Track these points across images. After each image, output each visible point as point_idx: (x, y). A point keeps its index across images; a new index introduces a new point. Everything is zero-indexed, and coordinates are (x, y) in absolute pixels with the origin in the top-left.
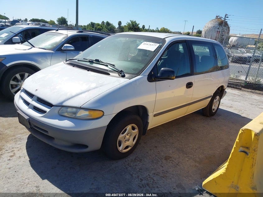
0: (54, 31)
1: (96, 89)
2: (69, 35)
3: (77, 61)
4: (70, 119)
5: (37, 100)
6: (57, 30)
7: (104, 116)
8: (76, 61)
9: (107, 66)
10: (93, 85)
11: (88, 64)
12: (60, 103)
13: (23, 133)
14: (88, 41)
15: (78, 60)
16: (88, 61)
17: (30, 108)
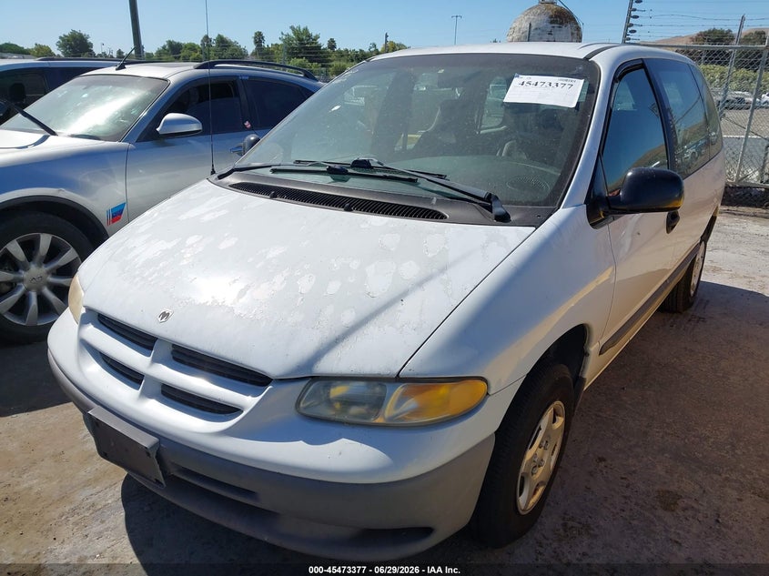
0: (112, 70)
1: (428, 287)
2: (173, 80)
3: (270, 174)
4: (357, 431)
5: (175, 359)
6: (122, 67)
7: (489, 398)
8: (267, 172)
9: (412, 181)
10: (411, 271)
11: (327, 179)
12: (300, 368)
13: (97, 480)
14: (237, 95)
15: (274, 171)
16: (325, 169)
17: (146, 394)
